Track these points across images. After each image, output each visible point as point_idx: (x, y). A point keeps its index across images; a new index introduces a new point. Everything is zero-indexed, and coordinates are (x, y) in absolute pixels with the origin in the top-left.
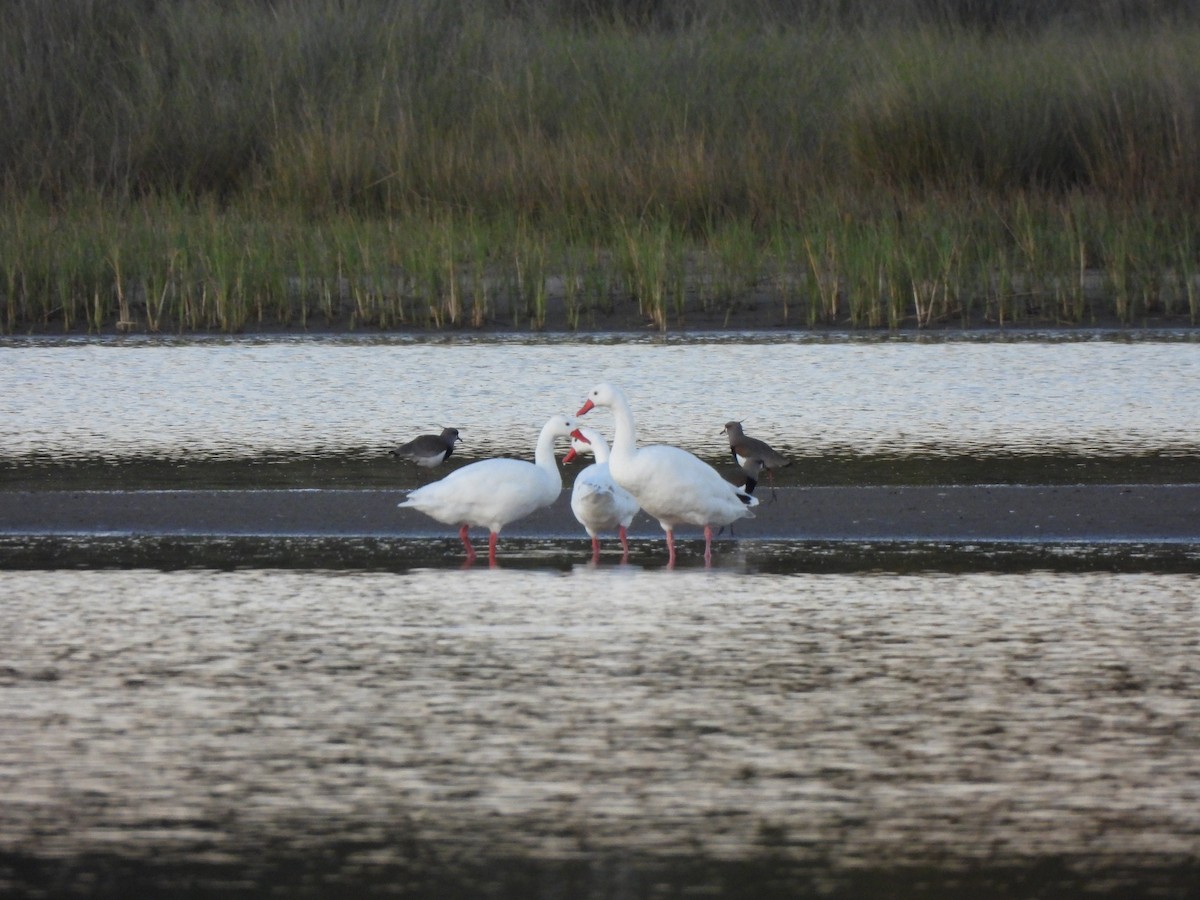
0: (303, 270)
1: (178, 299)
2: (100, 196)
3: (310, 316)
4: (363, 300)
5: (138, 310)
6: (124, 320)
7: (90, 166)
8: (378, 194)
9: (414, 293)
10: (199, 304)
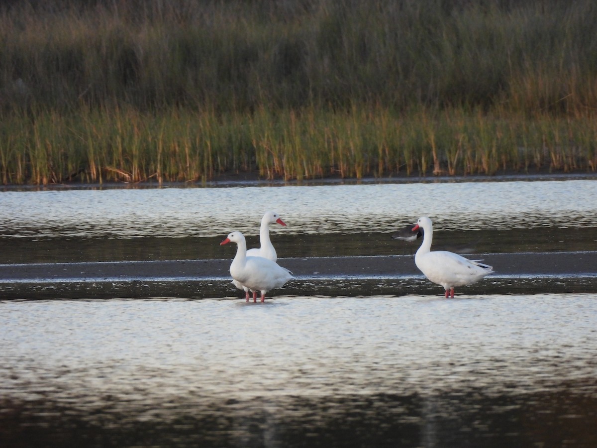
0: (525, 143)
1: (464, 159)
2: (424, 108)
3: (530, 166)
4: (556, 157)
5: (444, 164)
6: (436, 170)
7: (419, 93)
8: (563, 105)
9: (581, 154)
10: (474, 161)
